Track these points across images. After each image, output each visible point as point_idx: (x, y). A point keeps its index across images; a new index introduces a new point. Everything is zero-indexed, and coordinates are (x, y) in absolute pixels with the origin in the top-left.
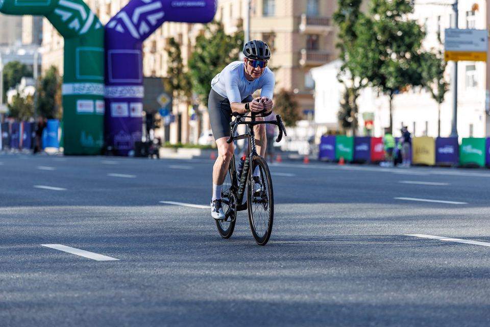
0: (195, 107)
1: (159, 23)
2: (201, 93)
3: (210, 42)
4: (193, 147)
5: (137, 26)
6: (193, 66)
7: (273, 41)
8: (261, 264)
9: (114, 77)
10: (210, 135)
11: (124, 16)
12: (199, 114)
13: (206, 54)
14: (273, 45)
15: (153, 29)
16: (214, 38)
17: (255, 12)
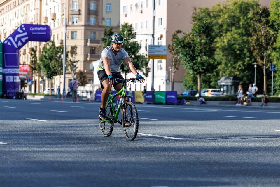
0: (42, 78)
1: (27, 41)
2: (44, 72)
3: (49, 50)
4: (41, 95)
5: (17, 43)
6: (41, 60)
7: (76, 50)
8: (69, 146)
9: (6, 65)
10: (49, 90)
11: (11, 38)
12: (44, 81)
13: (47, 55)
14: (76, 52)
15: (24, 44)
16: (51, 48)
17: (68, 37)
